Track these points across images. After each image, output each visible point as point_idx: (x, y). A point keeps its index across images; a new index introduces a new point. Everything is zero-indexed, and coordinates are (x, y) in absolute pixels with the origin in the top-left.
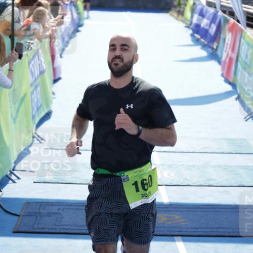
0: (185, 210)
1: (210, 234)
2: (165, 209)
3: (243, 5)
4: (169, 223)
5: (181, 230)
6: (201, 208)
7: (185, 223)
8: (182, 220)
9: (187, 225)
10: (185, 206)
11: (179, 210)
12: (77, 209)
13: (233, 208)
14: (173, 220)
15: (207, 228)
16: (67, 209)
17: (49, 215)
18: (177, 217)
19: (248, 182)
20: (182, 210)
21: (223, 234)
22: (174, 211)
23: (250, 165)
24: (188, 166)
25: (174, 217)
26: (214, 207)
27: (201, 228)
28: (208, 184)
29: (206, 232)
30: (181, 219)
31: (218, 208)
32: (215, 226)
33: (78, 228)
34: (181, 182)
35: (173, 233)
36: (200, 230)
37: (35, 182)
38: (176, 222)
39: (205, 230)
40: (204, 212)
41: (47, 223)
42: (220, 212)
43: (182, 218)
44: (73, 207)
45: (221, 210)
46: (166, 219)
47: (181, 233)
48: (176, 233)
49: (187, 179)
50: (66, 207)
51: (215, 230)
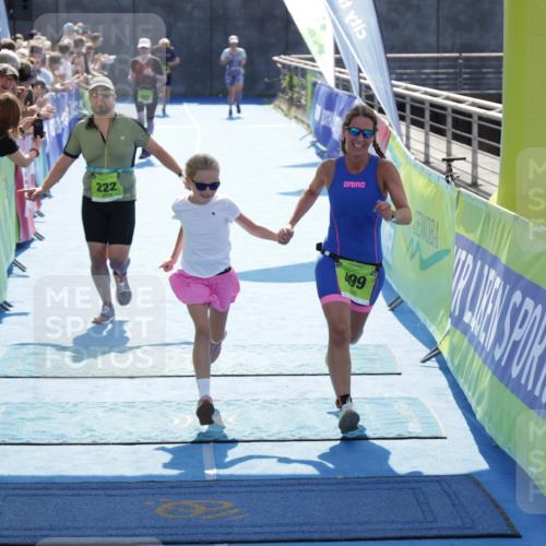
0: (244, 489)
1: (285, 537)
2: (205, 490)
3: (394, 82)
4: (210, 517)
5: (230, 530)
6: (277, 485)
7: (241, 517)
8: (235, 511)
9: (242, 520)
10: (245, 483)
11: (234, 489)
12: (34, 495)
13: (339, 483)
14: (218, 512)
15: (281, 525)
16: (12, 496)
18: (227, 505)
19: (377, 429)
20: (240, 489)
21: (310, 536)
22: (222, 492)
23: (386, 395)
24: (265, 401)
25: (221, 505)
26: (302, 481)
27: (270, 526)
28: (297, 438)
29: (277, 533)
30: (232, 509)
31: (308, 484)
32: (297, 520)
33: (27, 533)
34: (246, 434)
35: (213, 538)
36: (267, 529)
38: (224, 514)
39: (277, 529)
40: (282, 492)
42: (313, 491)
43: (236, 507)
44: (27, 492)
45: (314, 487)
46: (203, 508)
47: (229, 538)
48: (219, 538)
49: (257, 428)
50: (11, 492)
51: (297, 528)
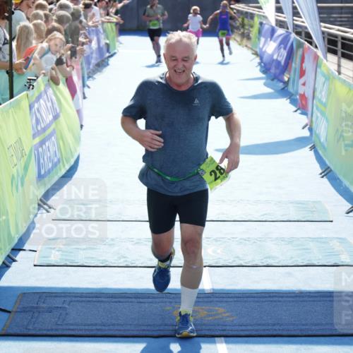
0: (232, 300)
1: (262, 333)
2: (206, 300)
4: (211, 318)
5: (224, 328)
6: (254, 297)
7: (231, 319)
8: (227, 314)
9: (232, 321)
10: (233, 295)
11: (225, 299)
12: (89, 301)
13: (296, 296)
14: (215, 315)
15: (259, 325)
16: (75, 301)
17: (50, 310)
18: (221, 310)
19: (319, 259)
20: (229, 300)
21: (280, 333)
22: (217, 301)
23: (324, 236)
24: (241, 239)
25: (217, 310)
26: (271, 295)
27: (251, 325)
28: (265, 264)
29: (257, 330)
30: (225, 313)
31: (276, 297)
32: (270, 322)
33: (87, 327)
34: (230, 261)
35: (213, 333)
36: (250, 328)
37: (35, 266)
38: (220, 316)
39: (256, 328)
40: (257, 302)
41: (47, 321)
42: (280, 301)
43: (228, 312)
44: (84, 299)
45: (280, 299)
46: (206, 312)
47: (225, 333)
48: (217, 333)
49: (238, 257)
50: (74, 299)
51: (270, 327)
